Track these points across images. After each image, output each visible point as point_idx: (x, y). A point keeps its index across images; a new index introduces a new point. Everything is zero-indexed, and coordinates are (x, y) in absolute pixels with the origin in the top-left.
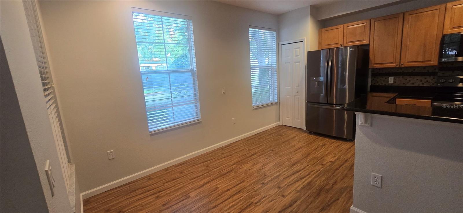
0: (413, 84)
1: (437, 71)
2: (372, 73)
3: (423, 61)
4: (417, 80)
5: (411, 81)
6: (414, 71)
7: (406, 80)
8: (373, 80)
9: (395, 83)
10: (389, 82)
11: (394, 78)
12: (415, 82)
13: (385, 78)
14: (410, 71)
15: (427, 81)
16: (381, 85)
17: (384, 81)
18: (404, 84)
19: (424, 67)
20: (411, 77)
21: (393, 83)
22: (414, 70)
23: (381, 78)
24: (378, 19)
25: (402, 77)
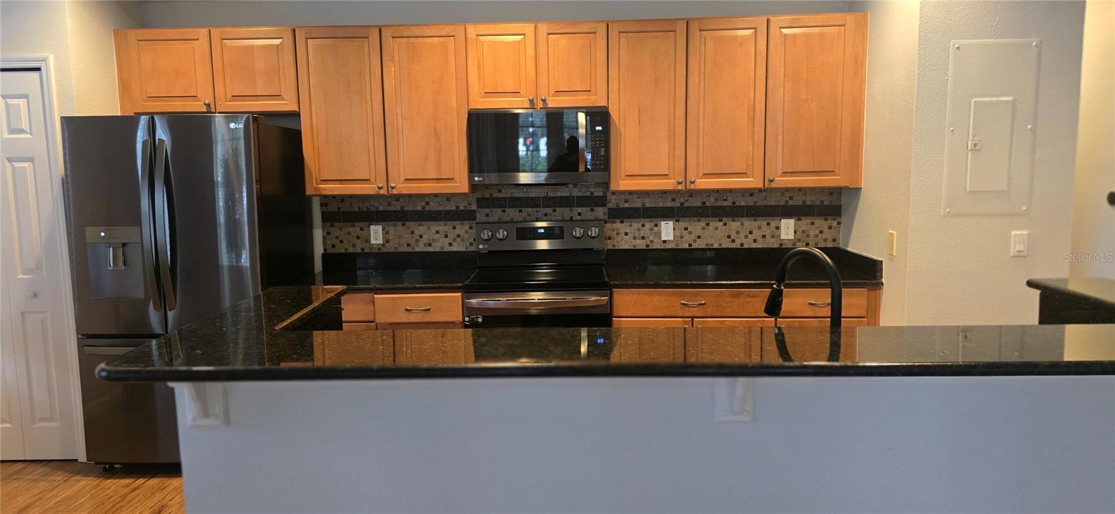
0: (430, 245)
1: (474, 207)
2: (323, 214)
3: (438, 180)
4: (437, 232)
5: (424, 237)
6: (427, 209)
7: (412, 233)
8: (329, 234)
9: (387, 245)
10: (372, 242)
11: (383, 230)
12: (434, 240)
13: (362, 229)
14: (419, 208)
15: (458, 236)
16: (351, 250)
17: (358, 237)
18: (409, 245)
20: (424, 223)
21: (383, 245)
22: (427, 204)
23: (350, 229)
24: (314, 32)
25: (400, 223)
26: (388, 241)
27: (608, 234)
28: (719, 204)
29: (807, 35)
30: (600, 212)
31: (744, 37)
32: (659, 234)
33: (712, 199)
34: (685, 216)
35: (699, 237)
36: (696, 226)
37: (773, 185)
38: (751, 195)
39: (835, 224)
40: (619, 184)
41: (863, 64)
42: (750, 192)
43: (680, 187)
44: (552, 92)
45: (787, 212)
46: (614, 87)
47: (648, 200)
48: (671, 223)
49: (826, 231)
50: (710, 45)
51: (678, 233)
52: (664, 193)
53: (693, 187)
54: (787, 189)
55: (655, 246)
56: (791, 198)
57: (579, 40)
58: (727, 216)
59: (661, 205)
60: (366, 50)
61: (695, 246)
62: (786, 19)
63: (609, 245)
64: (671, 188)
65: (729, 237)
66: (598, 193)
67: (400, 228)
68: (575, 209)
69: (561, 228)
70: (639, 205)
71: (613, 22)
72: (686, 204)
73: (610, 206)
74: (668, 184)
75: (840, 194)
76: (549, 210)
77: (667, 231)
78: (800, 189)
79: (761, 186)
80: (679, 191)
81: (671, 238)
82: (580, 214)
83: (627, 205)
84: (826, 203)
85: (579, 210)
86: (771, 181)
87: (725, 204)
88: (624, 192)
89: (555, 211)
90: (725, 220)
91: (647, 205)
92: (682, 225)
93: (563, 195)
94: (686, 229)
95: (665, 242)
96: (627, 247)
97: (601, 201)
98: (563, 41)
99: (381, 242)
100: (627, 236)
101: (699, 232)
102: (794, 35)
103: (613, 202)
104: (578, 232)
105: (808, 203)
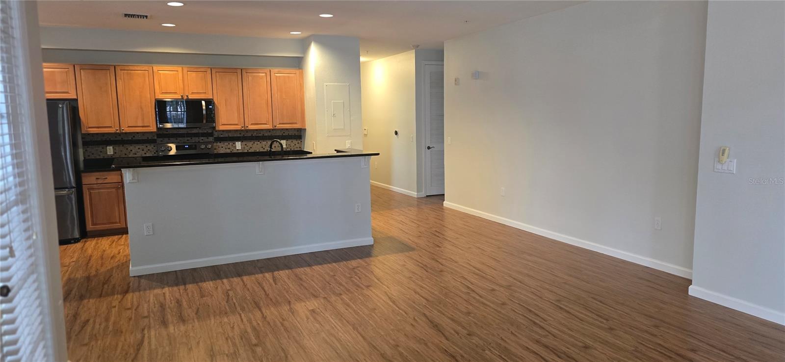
0: (136, 154)
1: (156, 138)
2: (83, 142)
3: (143, 127)
4: (139, 149)
5: (133, 150)
6: (134, 139)
7: (127, 149)
8: (86, 150)
9: (115, 155)
10: (108, 153)
11: (113, 148)
12: (138, 152)
13: (103, 148)
14: (130, 139)
15: (149, 150)
16: (98, 157)
17: (101, 152)
18: (126, 154)
19: (144, 133)
20: (132, 145)
21: (113, 155)
22: (134, 137)
23: (97, 148)
24: (84, 67)
25: (121, 145)
26: (115, 153)
27: (214, 147)
28: (257, 135)
29: (284, 76)
30: (211, 139)
31: (262, 76)
32: (235, 147)
33: (255, 134)
34: (245, 140)
35: (251, 148)
36: (250, 144)
37: (276, 128)
38: (270, 132)
39: (300, 142)
40: (219, 128)
41: (303, 87)
42: (269, 130)
43: (243, 129)
44: (190, 93)
45: (283, 138)
46: (215, 92)
47: (230, 134)
48: (240, 143)
49: (297, 144)
50: (250, 78)
51: (243, 146)
52: (237, 131)
53: (247, 128)
54: (282, 129)
55: (234, 152)
56: (284, 133)
57: (201, 74)
58: (261, 140)
59: (235, 136)
60: (108, 75)
61: (250, 151)
62: (276, 70)
63: (215, 152)
64: (239, 129)
65: (262, 147)
66: (210, 131)
67: (121, 148)
68: (200, 138)
69: (196, 146)
70: (227, 136)
71: (213, 68)
72: (245, 135)
73: (215, 136)
74: (238, 127)
75: (301, 131)
76: (189, 138)
77: (239, 145)
78: (287, 129)
79: (272, 128)
80: (242, 130)
81: (240, 148)
82: (202, 140)
83: (222, 136)
84: (296, 134)
85: (202, 138)
86: (275, 126)
87: (260, 135)
88: (221, 130)
89: (191, 139)
90: (260, 141)
91: (230, 136)
92: (244, 143)
93: (195, 132)
94: (246, 145)
95: (238, 150)
96: (223, 152)
97: (211, 135)
98: (194, 74)
99: (112, 153)
100: (223, 148)
101: (251, 146)
102: (280, 76)
103: (216, 135)
104: (203, 147)
105: (290, 134)
